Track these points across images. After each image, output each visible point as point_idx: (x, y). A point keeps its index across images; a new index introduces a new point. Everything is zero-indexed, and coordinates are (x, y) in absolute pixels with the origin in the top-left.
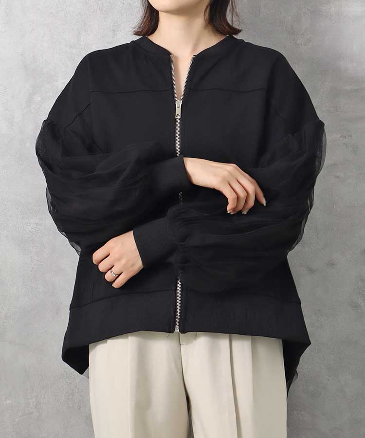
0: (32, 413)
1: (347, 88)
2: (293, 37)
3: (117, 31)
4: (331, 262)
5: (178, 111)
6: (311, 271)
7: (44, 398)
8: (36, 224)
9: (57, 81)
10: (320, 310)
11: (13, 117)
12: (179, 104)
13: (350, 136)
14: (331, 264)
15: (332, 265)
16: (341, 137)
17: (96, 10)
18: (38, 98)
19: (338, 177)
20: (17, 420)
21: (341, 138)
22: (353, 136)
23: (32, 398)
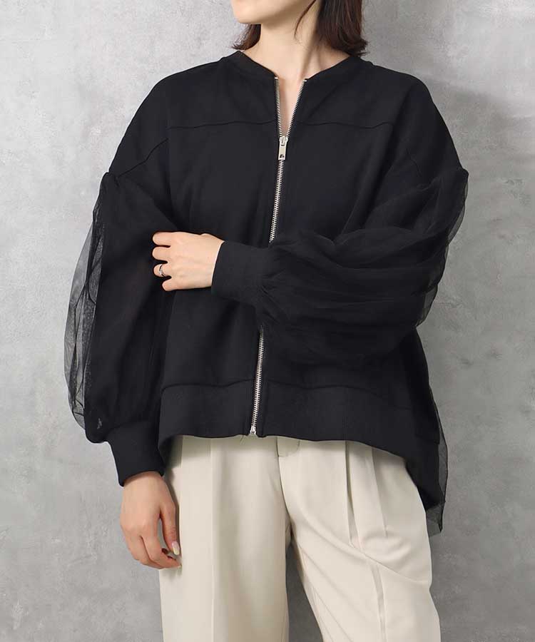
0: (89, 556)
3: (204, 39)
4: (493, 352)
5: (282, 150)
6: (467, 363)
9: (122, 107)
10: (479, 417)
11: (64, 156)
12: (284, 140)
13: (520, 181)
14: (494, 355)
16: (507, 182)
17: (176, 11)
18: (97, 131)
19: (503, 237)
20: (69, 565)
21: (507, 184)
22: (523, 181)
23: (89, 536)
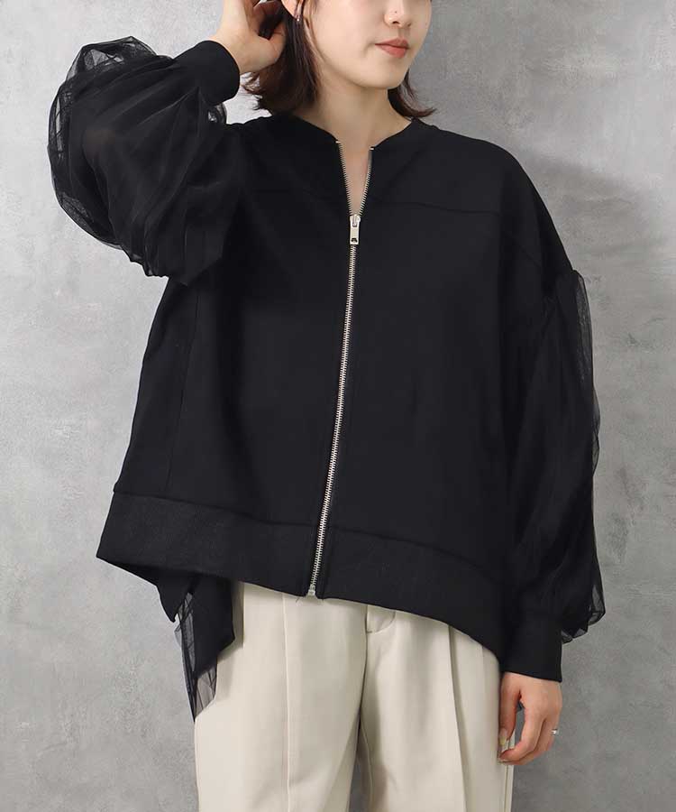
0: (65, 743)
1: (591, 199)
5: (355, 233)
7: (85, 718)
12: (355, 220)
13: (598, 279)
20: (39, 755)
22: (602, 279)
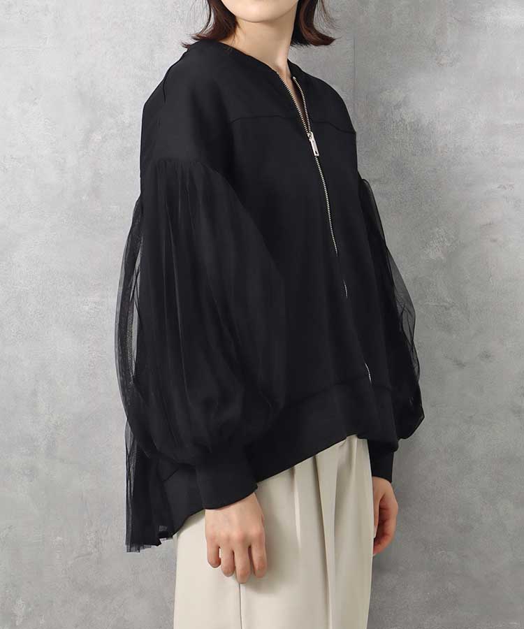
0: (90, 554)
1: (508, 122)
2: (436, 54)
4: (485, 353)
5: (315, 146)
6: (460, 365)
7: (107, 533)
8: (95, 303)
9: (122, 114)
10: (471, 417)
11: (65, 161)
12: (312, 137)
13: (512, 186)
15: (487, 356)
16: (499, 187)
17: (175, 19)
18: (97, 137)
19: (495, 241)
20: (70, 563)
21: (499, 189)
22: (515, 186)
23: (90, 533)
